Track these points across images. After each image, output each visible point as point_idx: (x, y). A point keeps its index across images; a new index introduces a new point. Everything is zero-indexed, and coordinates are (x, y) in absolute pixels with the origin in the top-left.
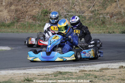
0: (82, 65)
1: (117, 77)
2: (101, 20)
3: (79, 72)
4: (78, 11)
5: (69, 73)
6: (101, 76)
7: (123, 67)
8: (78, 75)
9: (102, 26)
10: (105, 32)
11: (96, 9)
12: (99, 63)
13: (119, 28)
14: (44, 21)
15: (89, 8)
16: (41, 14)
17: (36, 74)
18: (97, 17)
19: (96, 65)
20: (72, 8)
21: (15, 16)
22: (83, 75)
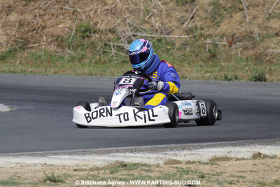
0: (171, 149)
1: (250, 177)
2: (207, 50)
3: (165, 164)
4: (157, 27)
5: (143, 165)
6: (214, 175)
7: (262, 156)
8: (162, 170)
9: (211, 63)
10: (218, 78)
11: (199, 26)
12: (208, 146)
13: (247, 68)
14: (81, 50)
15: (183, 23)
16: (76, 34)
17: (69, 167)
18: (199, 43)
19: (201, 150)
20: (144, 20)
21: (17, 36)
22: (175, 171)
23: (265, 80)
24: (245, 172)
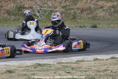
0: (59, 57)
1: (93, 68)
2: (72, 15)
3: (57, 64)
4: (50, 6)
5: (48, 65)
6: (78, 68)
7: (98, 59)
8: (56, 66)
9: (73, 20)
10: (77, 27)
11: (68, 5)
12: (75, 56)
13: (89, 22)
14: (18, 16)
15: (61, 4)
16: (16, 9)
17: (16, 66)
18: (68, 12)
19: (72, 57)
20: (45, 3)
22: (61, 67)
23: (97, 27)
24: (91, 66)
